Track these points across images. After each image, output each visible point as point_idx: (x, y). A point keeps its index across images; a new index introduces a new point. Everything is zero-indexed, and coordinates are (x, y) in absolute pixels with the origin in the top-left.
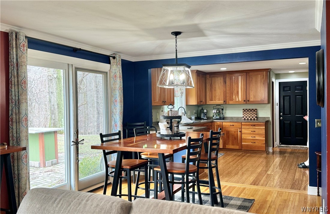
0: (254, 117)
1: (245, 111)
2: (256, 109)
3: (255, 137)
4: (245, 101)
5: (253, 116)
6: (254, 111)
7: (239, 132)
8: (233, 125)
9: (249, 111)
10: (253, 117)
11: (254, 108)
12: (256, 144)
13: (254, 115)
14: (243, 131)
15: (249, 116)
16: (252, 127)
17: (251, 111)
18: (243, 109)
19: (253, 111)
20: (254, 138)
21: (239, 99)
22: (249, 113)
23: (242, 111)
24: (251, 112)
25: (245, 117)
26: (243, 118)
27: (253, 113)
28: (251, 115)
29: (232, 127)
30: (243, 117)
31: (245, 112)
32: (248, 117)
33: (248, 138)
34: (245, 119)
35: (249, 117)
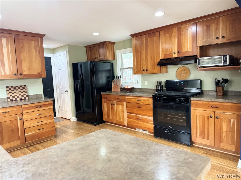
0: (25, 96)
1: (10, 89)
2: (25, 86)
3: (42, 121)
4: (16, 75)
5: (22, 94)
6: (24, 88)
7: (19, 120)
8: (9, 112)
9: (17, 88)
10: (23, 96)
11: (23, 85)
12: (45, 130)
13: (24, 93)
14: (25, 117)
15: (18, 95)
16: (37, 109)
17: (19, 88)
18: (7, 87)
19: (21, 88)
20: (41, 123)
21: (6, 72)
22: (17, 92)
23: (5, 90)
24: (20, 90)
25: (11, 98)
26: (9, 100)
27: (22, 91)
28: (20, 93)
29: (7, 115)
30: (8, 98)
31: (10, 91)
32: (16, 97)
33: (33, 125)
34: (12, 100)
35: (18, 97)
